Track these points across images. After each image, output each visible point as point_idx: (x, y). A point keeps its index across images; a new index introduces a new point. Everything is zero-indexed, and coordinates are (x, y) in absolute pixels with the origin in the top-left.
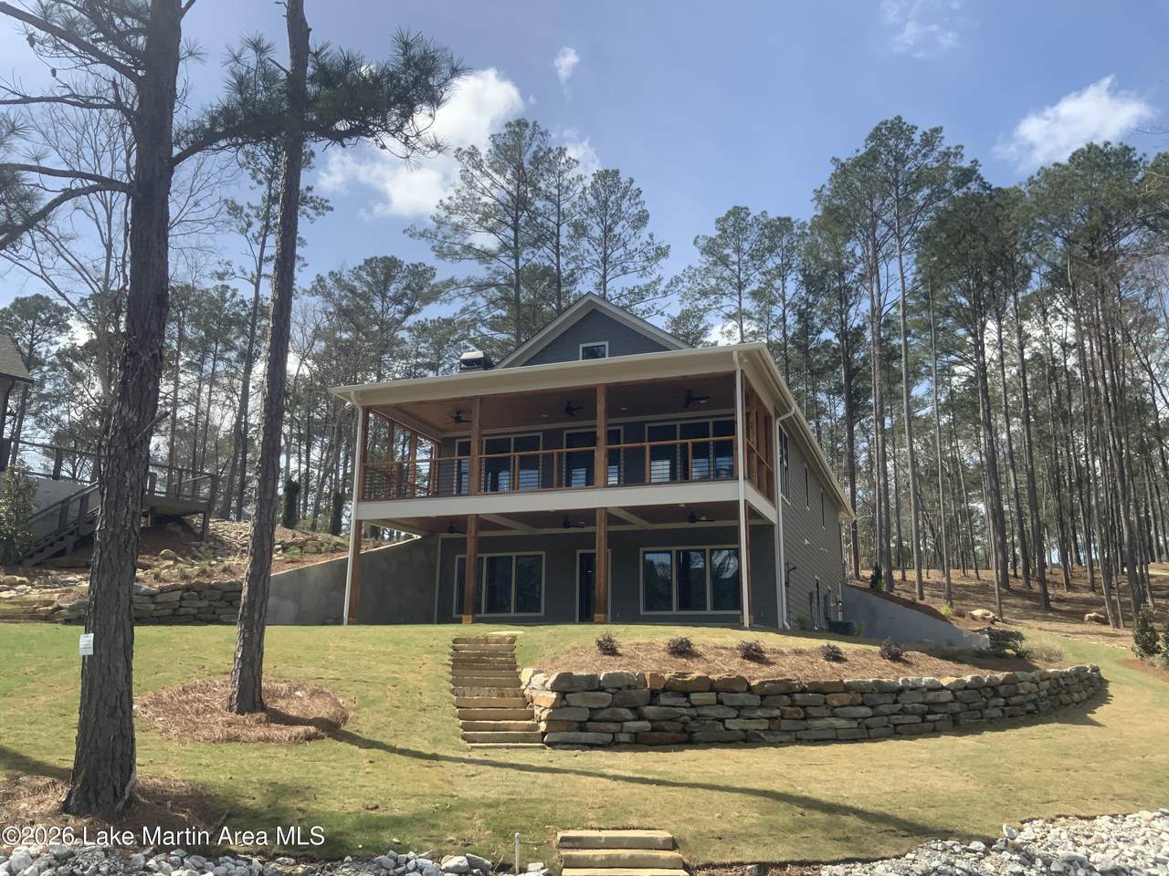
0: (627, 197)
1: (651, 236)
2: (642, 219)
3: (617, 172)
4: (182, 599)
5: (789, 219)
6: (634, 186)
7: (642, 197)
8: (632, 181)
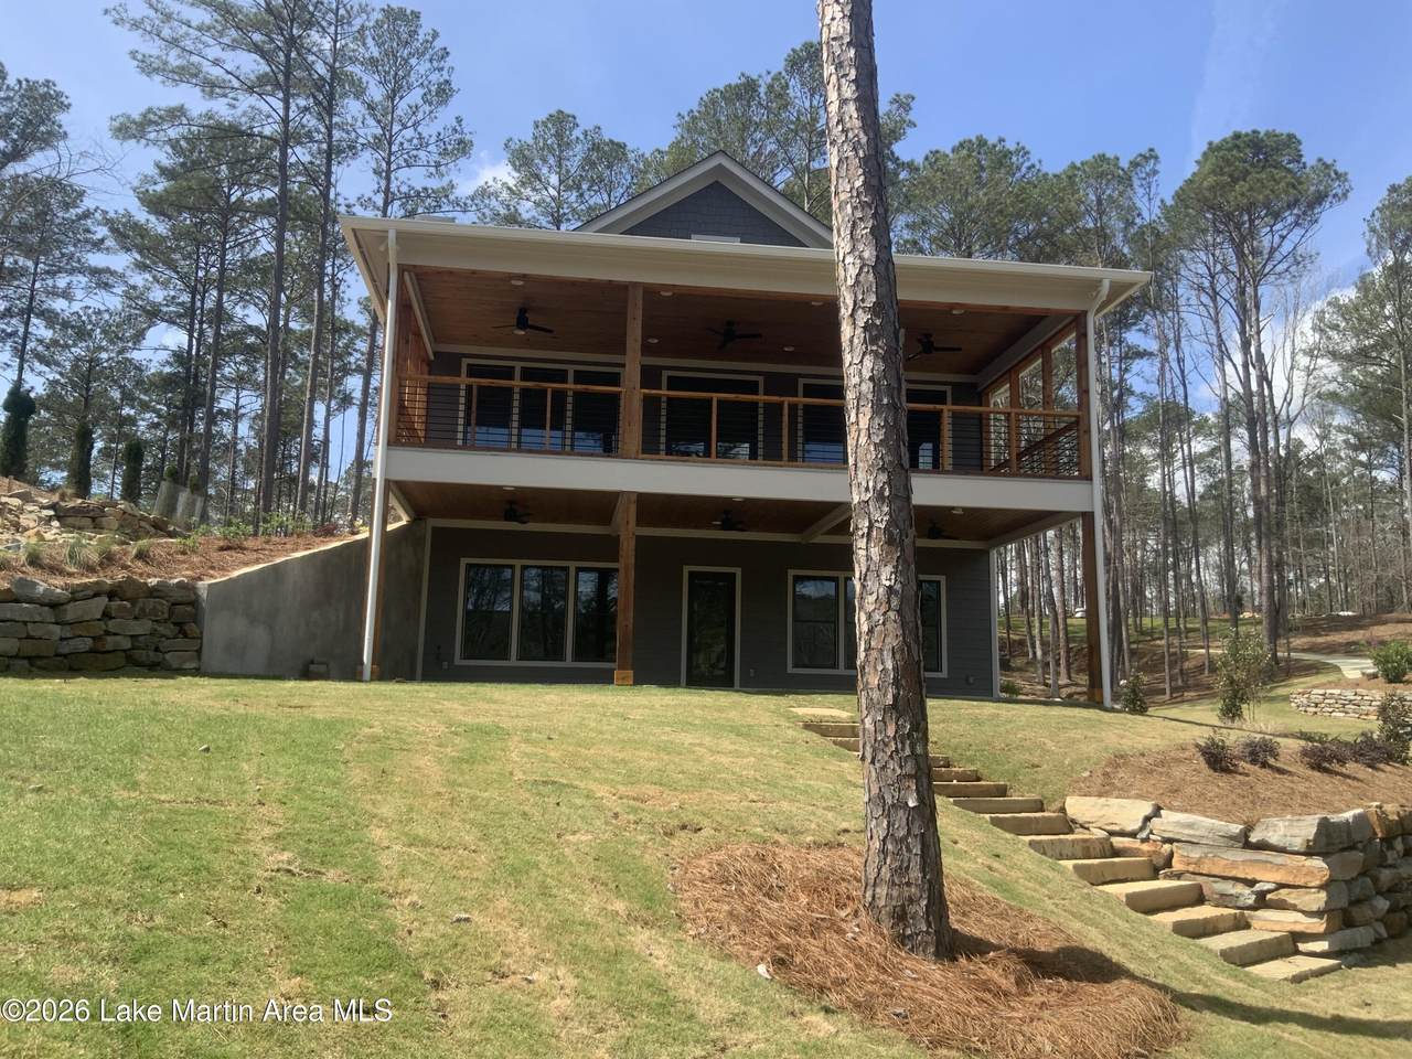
0: (427, 56)
1: (459, 120)
2: (443, 93)
3: (416, 15)
4: (107, 615)
5: (622, 146)
6: (438, 44)
7: (449, 62)
8: (435, 35)
